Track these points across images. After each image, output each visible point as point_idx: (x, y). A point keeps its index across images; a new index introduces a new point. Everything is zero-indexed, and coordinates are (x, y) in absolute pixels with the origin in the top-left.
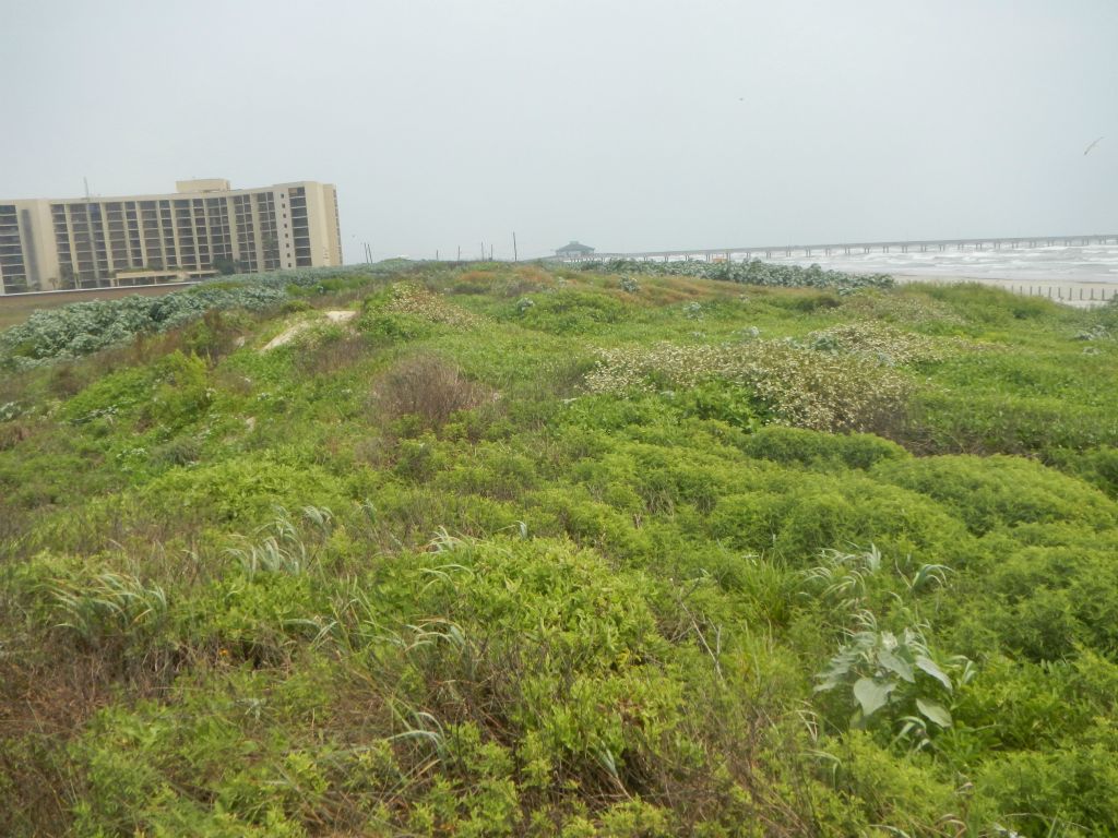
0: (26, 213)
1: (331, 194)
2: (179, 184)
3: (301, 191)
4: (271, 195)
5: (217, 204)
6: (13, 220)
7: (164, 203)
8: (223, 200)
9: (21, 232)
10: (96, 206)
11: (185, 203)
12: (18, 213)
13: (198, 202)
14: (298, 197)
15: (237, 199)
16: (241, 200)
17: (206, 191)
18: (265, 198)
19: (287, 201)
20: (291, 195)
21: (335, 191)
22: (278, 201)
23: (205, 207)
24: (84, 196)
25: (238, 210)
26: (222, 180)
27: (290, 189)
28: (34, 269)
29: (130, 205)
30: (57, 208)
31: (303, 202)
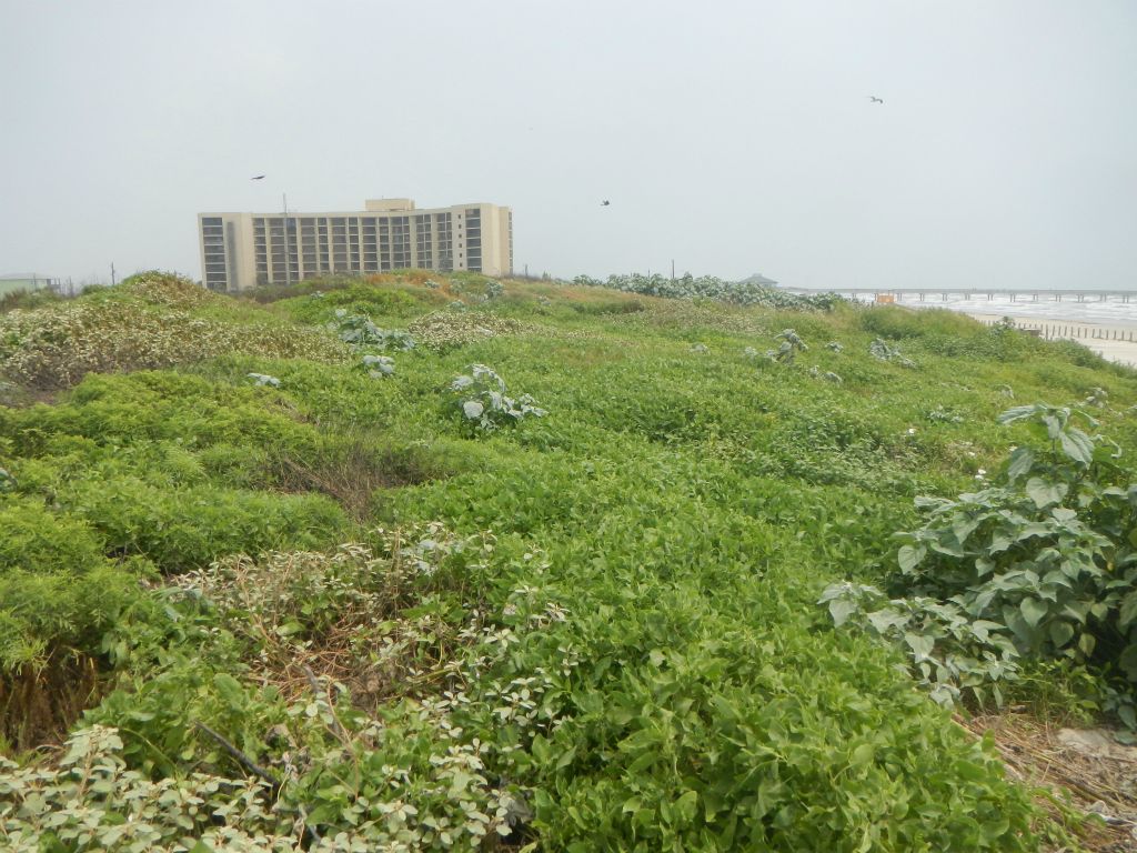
0: (231, 225)
1: (507, 217)
2: (367, 202)
3: (477, 212)
4: (449, 214)
5: (400, 222)
6: (219, 231)
7: (353, 220)
8: (406, 219)
9: (225, 243)
10: (293, 220)
11: (372, 220)
12: (224, 226)
13: (383, 220)
14: (473, 217)
15: (419, 219)
16: (422, 219)
17: (392, 210)
18: (444, 218)
19: (463, 222)
20: (467, 216)
21: (510, 214)
22: (455, 222)
23: (390, 225)
24: (282, 211)
25: (419, 229)
26: (407, 200)
27: (466, 211)
28: (234, 277)
29: (323, 220)
30: (258, 221)
31: (478, 223)
